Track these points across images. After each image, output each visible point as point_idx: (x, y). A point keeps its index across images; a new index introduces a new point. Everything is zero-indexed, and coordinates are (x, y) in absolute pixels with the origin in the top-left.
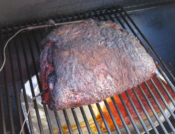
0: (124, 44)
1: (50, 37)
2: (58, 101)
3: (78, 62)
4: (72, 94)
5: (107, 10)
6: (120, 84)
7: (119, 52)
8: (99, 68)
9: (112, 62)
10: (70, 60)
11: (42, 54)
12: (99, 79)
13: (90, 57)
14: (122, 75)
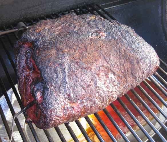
0: (120, 34)
1: (26, 36)
2: (51, 116)
3: (71, 61)
4: (68, 104)
5: (81, 8)
6: (124, 83)
7: (117, 43)
8: (98, 65)
9: (112, 55)
10: (59, 59)
11: (18, 59)
12: (100, 79)
13: (83, 52)
14: (125, 71)
